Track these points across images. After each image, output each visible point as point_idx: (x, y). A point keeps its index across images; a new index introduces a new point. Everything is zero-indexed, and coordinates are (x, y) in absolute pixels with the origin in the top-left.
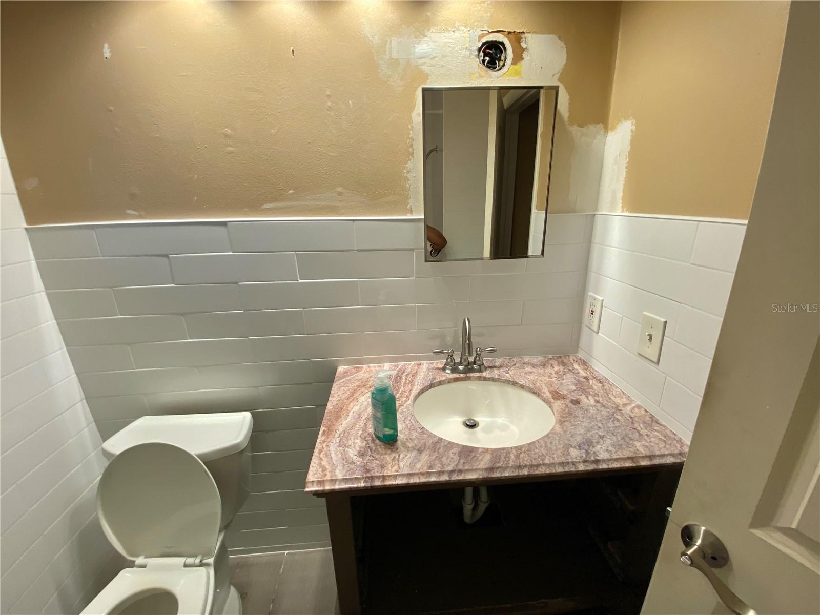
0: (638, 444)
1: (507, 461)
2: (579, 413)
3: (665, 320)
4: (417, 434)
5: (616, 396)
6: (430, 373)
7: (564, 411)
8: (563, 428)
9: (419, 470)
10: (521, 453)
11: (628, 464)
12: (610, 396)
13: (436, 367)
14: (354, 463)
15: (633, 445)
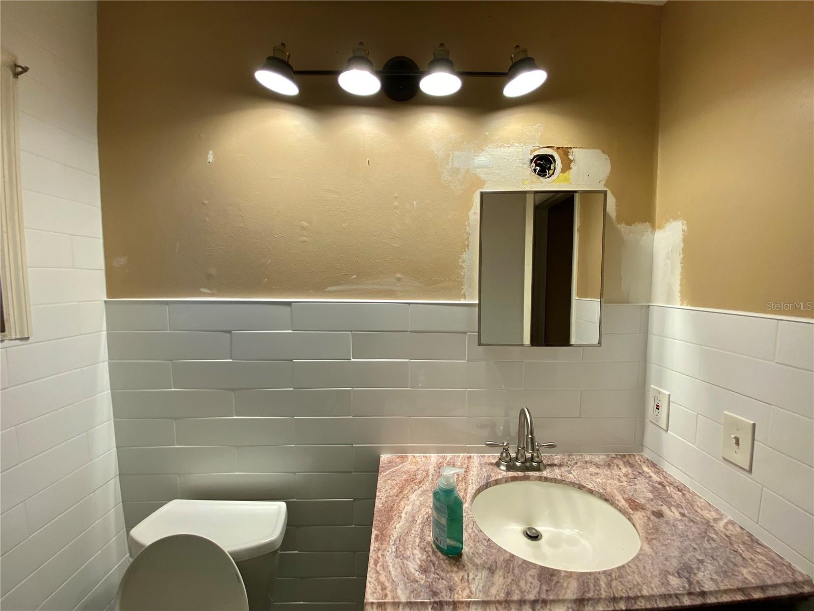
0: (745, 571)
1: (598, 591)
2: (664, 528)
3: (753, 422)
4: (484, 547)
5: (703, 508)
6: (484, 469)
7: (648, 525)
8: (652, 548)
9: (496, 597)
10: (612, 580)
11: (739, 597)
12: (696, 508)
13: (488, 462)
14: (417, 581)
15: (739, 572)
